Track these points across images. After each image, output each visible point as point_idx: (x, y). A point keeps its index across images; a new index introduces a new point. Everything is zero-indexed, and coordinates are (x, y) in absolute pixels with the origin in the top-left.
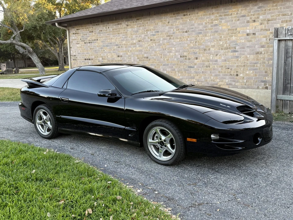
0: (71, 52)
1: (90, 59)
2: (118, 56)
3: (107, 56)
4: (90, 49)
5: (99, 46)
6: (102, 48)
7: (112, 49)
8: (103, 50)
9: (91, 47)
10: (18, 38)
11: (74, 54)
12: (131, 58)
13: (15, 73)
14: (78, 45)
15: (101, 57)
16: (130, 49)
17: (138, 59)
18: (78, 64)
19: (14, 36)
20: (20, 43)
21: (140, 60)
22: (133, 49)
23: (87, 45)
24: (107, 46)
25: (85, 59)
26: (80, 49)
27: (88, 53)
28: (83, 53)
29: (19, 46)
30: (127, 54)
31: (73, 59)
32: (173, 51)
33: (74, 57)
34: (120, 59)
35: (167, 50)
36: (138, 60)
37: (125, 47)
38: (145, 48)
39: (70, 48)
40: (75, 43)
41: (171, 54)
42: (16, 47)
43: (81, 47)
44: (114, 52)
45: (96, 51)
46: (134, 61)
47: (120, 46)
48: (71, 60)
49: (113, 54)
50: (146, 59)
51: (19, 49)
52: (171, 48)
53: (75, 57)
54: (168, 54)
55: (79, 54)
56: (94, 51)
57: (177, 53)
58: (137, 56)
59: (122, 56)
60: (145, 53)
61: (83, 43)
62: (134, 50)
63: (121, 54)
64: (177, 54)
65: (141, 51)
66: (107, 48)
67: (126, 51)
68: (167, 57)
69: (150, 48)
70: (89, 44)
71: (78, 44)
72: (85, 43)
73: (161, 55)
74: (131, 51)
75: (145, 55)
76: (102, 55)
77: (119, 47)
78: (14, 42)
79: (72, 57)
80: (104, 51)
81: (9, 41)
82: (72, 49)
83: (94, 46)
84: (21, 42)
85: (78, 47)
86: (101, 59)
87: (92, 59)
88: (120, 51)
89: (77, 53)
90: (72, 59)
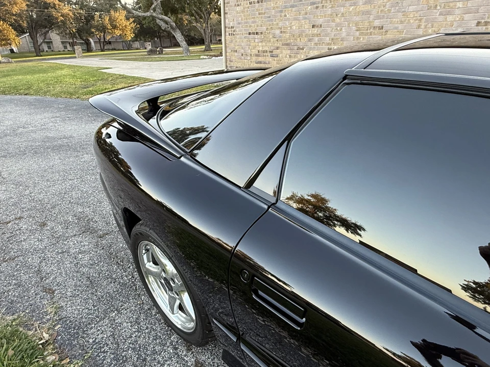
0: (227, 21)
1: (257, 33)
2: (313, 26)
3: (291, 27)
4: (259, 14)
5: (277, 7)
6: (281, 11)
7: (303, 12)
8: (283, 14)
9: (262, 10)
10: (158, 10)
11: (231, 24)
12: (341, 30)
13: (159, 54)
14: (238, 9)
15: (279, 28)
16: (342, 10)
17: (357, 30)
18: (236, 42)
19: (153, 6)
20: (160, 16)
21: (362, 34)
22: (349, 9)
23: (254, 7)
24: (292, 6)
25: (250, 34)
26: (241, 16)
27: (253, 22)
28: (246, 23)
29: (160, 20)
30: (333, 21)
31: (229, 34)
32: (457, 12)
33: (230, 29)
34: (317, 31)
35: (438, 8)
36: (358, 33)
37: (330, 6)
38: (379, 7)
39: (225, 13)
40: (233, 4)
41: (450, 18)
42: (158, 21)
43: (243, 12)
44: (305, 18)
45: (269, 17)
46: (348, 35)
47: (320, 5)
48: (225, 35)
49: (303, 21)
50: (377, 31)
51: (160, 24)
52: (451, 5)
53: (232, 29)
54: (441, 18)
55: (239, 23)
56: (265, 17)
57: (467, 15)
58: (356, 25)
59: (321, 26)
60: (378, 18)
61: (247, 4)
62: (350, 12)
63: (320, 21)
64: (467, 17)
65: (368, 13)
66: (291, 10)
67: (331, 15)
68: (435, 24)
69: (392, 6)
70: (257, 5)
71: (238, 5)
72: (251, 3)
73: (420, 20)
74: (343, 14)
75: (377, 23)
76: (280, 25)
77: (317, 7)
78: (154, 14)
79: (227, 30)
80: (285, 16)
81: (148, 14)
82: (228, 16)
83: (267, 9)
84: (162, 14)
85: (237, 13)
86: (277, 32)
87: (262, 33)
88: (317, 16)
89: (235, 22)
90: (227, 34)
